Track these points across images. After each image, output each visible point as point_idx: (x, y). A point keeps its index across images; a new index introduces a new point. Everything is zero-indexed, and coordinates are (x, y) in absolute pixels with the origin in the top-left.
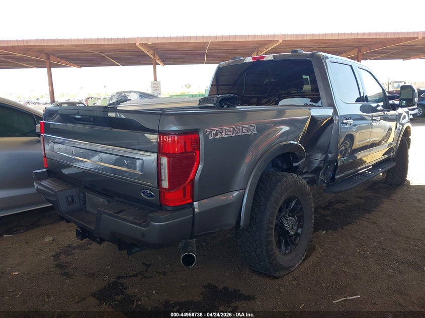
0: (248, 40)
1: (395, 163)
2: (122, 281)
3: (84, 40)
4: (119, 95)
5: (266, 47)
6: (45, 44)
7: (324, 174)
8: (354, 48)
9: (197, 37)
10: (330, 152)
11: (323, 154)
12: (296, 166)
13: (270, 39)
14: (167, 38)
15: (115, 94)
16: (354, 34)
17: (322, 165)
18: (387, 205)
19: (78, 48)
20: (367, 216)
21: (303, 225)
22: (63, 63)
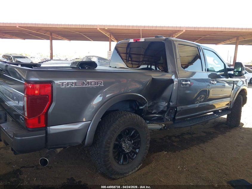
0: (164, 29)
1: (231, 112)
2: (22, 169)
3: (68, 25)
4: (87, 58)
5: (177, 34)
6: (47, 27)
7: (168, 115)
8: (235, 37)
9: (133, 26)
10: (172, 102)
11: (166, 103)
12: (141, 109)
13: (178, 29)
14: (116, 26)
15: (85, 57)
16: (232, 28)
17: (166, 109)
18: (220, 139)
19: (66, 30)
20: (201, 145)
21: (139, 147)
22: (60, 37)
